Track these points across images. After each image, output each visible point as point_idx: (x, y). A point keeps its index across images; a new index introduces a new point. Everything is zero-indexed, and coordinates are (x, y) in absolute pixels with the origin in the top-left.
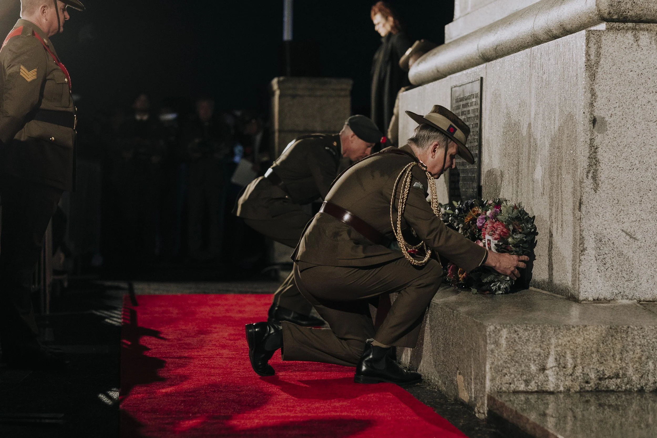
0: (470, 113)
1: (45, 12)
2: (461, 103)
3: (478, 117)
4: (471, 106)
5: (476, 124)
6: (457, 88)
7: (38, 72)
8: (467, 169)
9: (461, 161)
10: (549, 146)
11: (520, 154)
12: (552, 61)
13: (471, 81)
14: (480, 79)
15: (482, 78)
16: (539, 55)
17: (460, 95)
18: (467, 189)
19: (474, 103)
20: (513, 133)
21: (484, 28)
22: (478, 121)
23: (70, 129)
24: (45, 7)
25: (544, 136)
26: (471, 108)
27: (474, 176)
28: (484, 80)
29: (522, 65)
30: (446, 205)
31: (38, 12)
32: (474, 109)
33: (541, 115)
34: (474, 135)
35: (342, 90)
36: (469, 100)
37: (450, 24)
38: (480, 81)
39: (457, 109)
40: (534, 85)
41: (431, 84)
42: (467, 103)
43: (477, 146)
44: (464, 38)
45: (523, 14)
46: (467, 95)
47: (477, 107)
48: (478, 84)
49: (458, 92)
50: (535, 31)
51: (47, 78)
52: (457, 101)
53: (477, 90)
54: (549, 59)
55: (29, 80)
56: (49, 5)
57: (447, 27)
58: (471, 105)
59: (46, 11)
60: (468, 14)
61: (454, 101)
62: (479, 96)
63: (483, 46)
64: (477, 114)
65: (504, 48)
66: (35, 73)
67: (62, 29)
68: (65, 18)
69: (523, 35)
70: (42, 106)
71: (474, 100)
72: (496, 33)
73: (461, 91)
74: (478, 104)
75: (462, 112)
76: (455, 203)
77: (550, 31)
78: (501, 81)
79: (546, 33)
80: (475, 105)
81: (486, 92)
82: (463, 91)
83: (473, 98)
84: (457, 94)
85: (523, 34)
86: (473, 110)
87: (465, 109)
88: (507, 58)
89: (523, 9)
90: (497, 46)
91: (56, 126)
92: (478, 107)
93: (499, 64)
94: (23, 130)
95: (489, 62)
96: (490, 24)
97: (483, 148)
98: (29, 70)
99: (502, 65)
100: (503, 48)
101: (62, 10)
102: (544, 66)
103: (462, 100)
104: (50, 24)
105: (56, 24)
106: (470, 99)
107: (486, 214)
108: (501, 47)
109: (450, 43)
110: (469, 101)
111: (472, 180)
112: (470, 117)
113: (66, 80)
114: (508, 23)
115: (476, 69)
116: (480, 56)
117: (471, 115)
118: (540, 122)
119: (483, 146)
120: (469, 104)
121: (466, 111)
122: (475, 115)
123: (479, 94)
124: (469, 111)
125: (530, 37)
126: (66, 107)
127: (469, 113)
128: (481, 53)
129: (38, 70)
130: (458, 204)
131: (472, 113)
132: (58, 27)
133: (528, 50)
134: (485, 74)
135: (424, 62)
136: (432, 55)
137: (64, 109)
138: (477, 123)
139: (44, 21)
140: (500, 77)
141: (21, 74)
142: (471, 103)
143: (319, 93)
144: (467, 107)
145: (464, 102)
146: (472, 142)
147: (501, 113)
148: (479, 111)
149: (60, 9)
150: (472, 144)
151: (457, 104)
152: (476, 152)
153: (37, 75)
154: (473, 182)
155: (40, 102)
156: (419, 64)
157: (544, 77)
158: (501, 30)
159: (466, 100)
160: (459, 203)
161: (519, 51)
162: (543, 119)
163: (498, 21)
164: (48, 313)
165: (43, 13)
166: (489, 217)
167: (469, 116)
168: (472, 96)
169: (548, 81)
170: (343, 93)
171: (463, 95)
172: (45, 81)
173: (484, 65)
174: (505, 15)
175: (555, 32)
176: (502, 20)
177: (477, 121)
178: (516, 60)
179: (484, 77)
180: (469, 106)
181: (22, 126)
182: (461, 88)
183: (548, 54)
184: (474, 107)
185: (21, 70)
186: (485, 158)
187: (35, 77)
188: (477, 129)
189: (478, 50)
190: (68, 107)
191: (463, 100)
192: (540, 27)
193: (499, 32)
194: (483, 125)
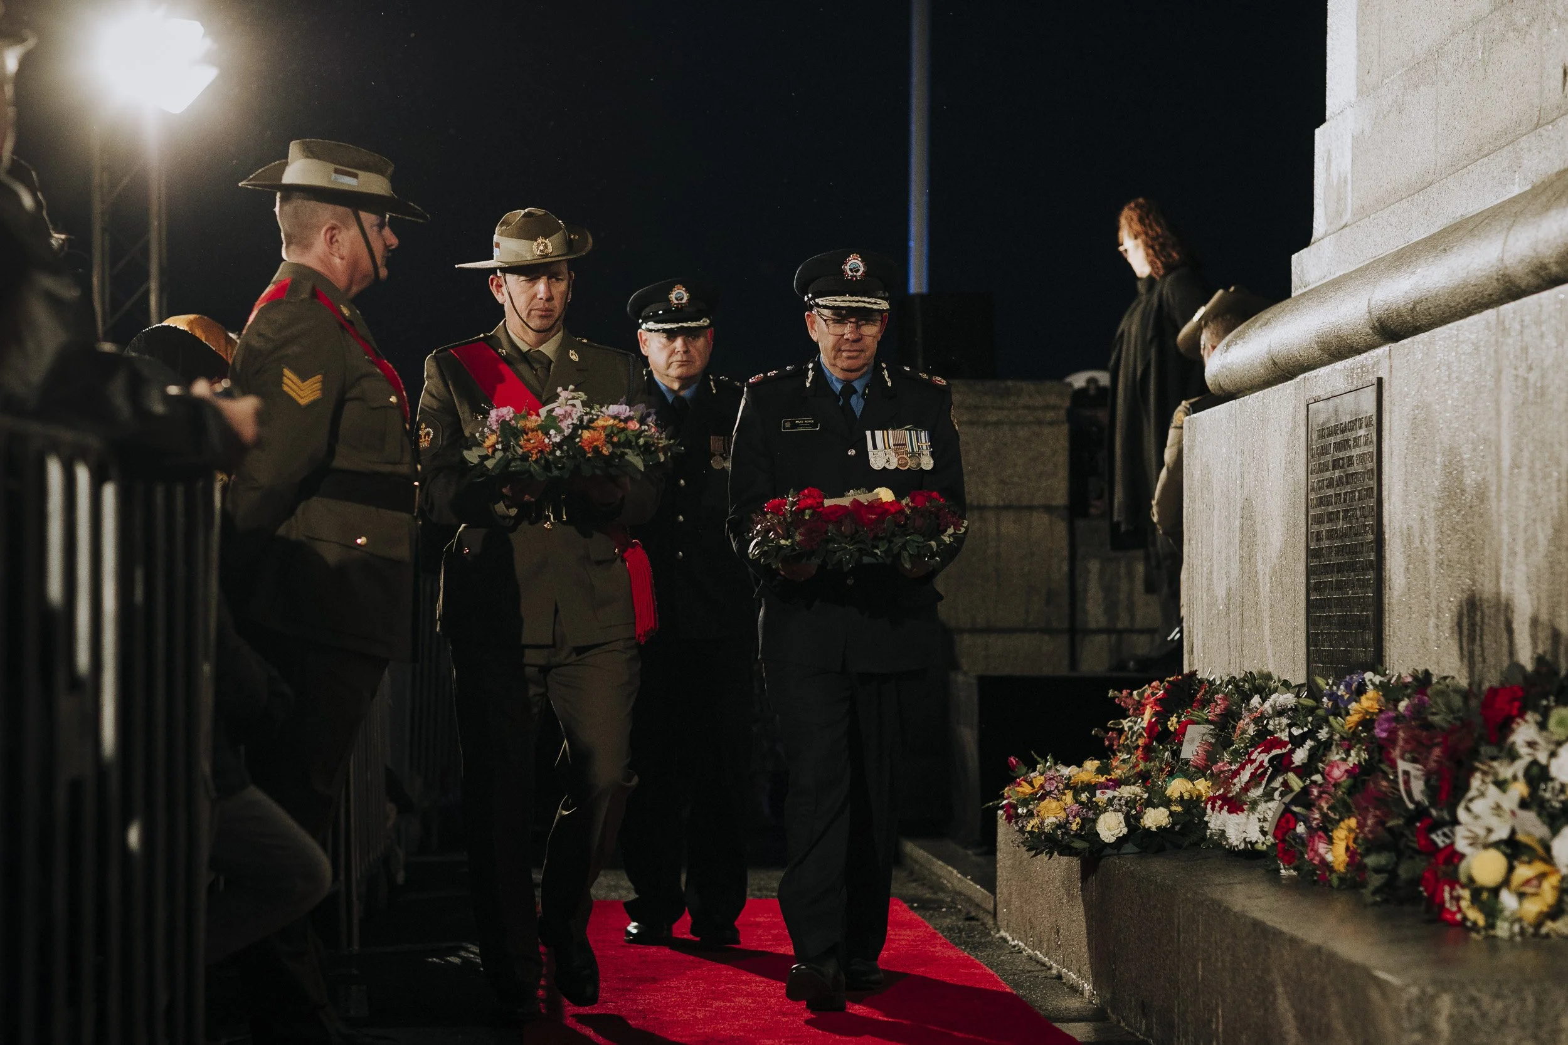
0: (1353, 464)
1: (337, 241)
2: (1332, 440)
3: (1373, 474)
4: (1354, 447)
5: (1368, 489)
6: (1321, 405)
7: (323, 382)
8: (1350, 597)
9: (1334, 579)
10: (1546, 543)
11: (1476, 562)
12: (1551, 340)
13: (1353, 388)
14: (1375, 381)
15: (1380, 381)
16: (1517, 326)
17: (1329, 419)
18: (1350, 645)
19: (1362, 440)
20: (1459, 511)
21: (1383, 259)
22: (1373, 483)
23: (405, 516)
24: (333, 228)
25: (1534, 521)
26: (1355, 452)
27: (1367, 616)
28: (1386, 386)
29: (1477, 349)
30: (1300, 686)
31: (320, 244)
32: (1364, 454)
33: (1524, 470)
34: (1365, 517)
35: (1047, 408)
36: (1349, 433)
37: (1304, 252)
38: (1374, 387)
39: (1321, 454)
40: (1506, 398)
41: (1259, 394)
42: (1347, 441)
43: (1371, 542)
44: (1336, 285)
45: (1476, 226)
46: (1345, 419)
47: (1371, 450)
48: (1370, 394)
49: (1323, 413)
50: (1506, 268)
51: (348, 396)
52: (1321, 437)
53: (1370, 408)
54: (1542, 336)
55: (303, 402)
56: (342, 222)
57: (1295, 257)
58: (1356, 446)
59: (339, 237)
60: (1345, 226)
61: (1315, 436)
62: (1374, 422)
63: (1382, 303)
64: (1371, 465)
65: (1433, 309)
66: (319, 385)
67: (383, 272)
68: (386, 247)
69: (1477, 277)
70: (339, 462)
71: (1362, 432)
72: (1413, 273)
73: (1331, 410)
74: (1371, 442)
75: (1334, 461)
76: (1320, 681)
77: (1543, 267)
78: (1427, 388)
79: (1534, 272)
80: (1366, 444)
81: (1390, 413)
82: (1336, 411)
83: (1360, 427)
84: (1321, 418)
85: (1479, 273)
86: (1360, 455)
87: (1341, 455)
88: (1439, 332)
89: (1477, 215)
90: (1415, 304)
91: (373, 509)
92: (1372, 448)
93: (1421, 346)
94: (293, 519)
95: (1397, 341)
96: (1398, 251)
97: (1387, 547)
98: (304, 379)
99: (1428, 349)
100: (1429, 308)
101: (375, 228)
102: (1531, 350)
103: (1332, 432)
104: (354, 265)
105: (366, 263)
106: (1352, 430)
107: (1396, 707)
108: (1424, 305)
109: (1303, 294)
110: (1351, 435)
111: (1362, 624)
112: (1353, 474)
113: (393, 399)
114: (1442, 247)
115: (1366, 358)
116: (1373, 328)
117: (1357, 468)
118: (1523, 484)
119: (1387, 542)
120: (1351, 443)
121: (1342, 459)
122: (1366, 468)
123: (1374, 418)
124: (1350, 458)
125: (1495, 283)
126: (395, 463)
127: (1351, 464)
128: (1379, 319)
129: (324, 377)
130: (1327, 684)
131: (1358, 464)
132: (372, 266)
133: (1490, 314)
134: (1388, 370)
135: (1240, 342)
136: (1261, 326)
137: (388, 468)
138: (1372, 488)
139: (337, 261)
140: (1423, 378)
141: (286, 388)
142: (1355, 439)
143: (992, 417)
144: (1345, 450)
145: (1339, 438)
146: (1361, 534)
147: (1427, 462)
148: (1375, 457)
149: (372, 227)
150: (1360, 538)
151: (1323, 442)
152: (1370, 556)
153: (324, 389)
154: (1364, 629)
155: (331, 452)
156: (1228, 346)
157: (1533, 377)
158: (1424, 265)
159: (1343, 432)
160: (1330, 682)
161: (1469, 314)
162: (1532, 479)
163: (1418, 243)
164: (356, 947)
165: (331, 243)
166: (1404, 716)
167: (1351, 470)
168: (1355, 424)
169: (1542, 387)
170: (1050, 415)
171: (1337, 421)
172: (341, 403)
173: (1386, 348)
174: (1434, 230)
175: (1554, 269)
176: (1426, 241)
177: (1371, 482)
178: (1461, 338)
179: (1386, 378)
180: (1350, 446)
181: (291, 512)
182: (1331, 402)
183: (1538, 323)
184: (1362, 448)
185: (285, 380)
186: (1392, 571)
187: (317, 395)
188: (1372, 502)
189: (1370, 313)
190: (400, 463)
191: (1336, 433)
192: (1518, 258)
193: (1419, 270)
194: (1385, 493)
